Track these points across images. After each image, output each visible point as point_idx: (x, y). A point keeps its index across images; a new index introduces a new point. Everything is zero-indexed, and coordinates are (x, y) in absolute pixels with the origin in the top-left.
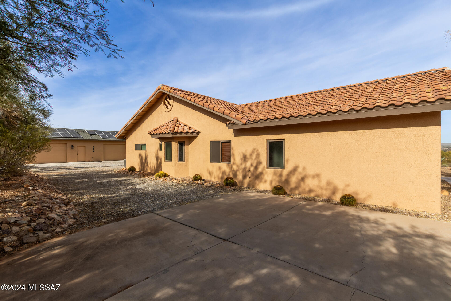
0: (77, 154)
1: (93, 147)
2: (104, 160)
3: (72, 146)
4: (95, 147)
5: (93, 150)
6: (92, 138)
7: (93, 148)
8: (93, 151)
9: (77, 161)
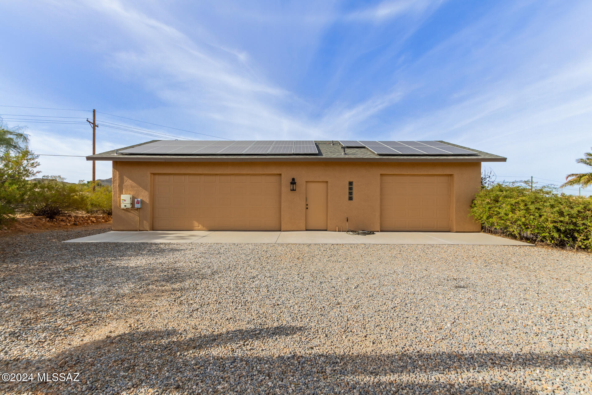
0: (304, 207)
1: (351, 183)
2: (381, 226)
3: (293, 182)
4: (354, 184)
5: (351, 193)
6: (346, 154)
7: (351, 189)
8: (351, 199)
9: (305, 229)
